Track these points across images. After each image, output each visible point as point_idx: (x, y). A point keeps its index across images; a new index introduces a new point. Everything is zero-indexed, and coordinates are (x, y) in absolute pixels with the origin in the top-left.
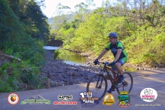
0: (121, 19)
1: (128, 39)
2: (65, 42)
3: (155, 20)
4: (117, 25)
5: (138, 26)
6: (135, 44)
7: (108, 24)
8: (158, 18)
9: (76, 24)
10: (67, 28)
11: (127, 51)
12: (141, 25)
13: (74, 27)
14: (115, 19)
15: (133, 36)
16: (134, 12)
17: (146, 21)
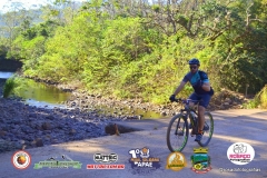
0: (133, 22)
1: (146, 58)
2: (27, 63)
3: (194, 26)
4: (126, 33)
5: (165, 36)
6: (160, 68)
7: (110, 30)
8: (200, 22)
9: (48, 29)
10: (31, 35)
11: (146, 82)
12: (169, 34)
13: (44, 34)
14: (122, 21)
15: (156, 53)
16: (157, 10)
17: (178, 26)
